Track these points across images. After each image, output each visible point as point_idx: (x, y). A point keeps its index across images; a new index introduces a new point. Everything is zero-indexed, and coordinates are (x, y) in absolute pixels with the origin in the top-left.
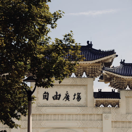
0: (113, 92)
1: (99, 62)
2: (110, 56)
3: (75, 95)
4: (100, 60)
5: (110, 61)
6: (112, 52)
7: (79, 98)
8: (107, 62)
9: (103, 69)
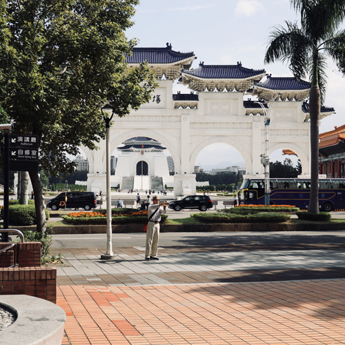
0: (192, 94)
1: (178, 65)
2: (190, 58)
3: (154, 97)
4: (179, 62)
5: (189, 63)
6: (191, 54)
7: (158, 100)
8: (186, 64)
9: (182, 71)
